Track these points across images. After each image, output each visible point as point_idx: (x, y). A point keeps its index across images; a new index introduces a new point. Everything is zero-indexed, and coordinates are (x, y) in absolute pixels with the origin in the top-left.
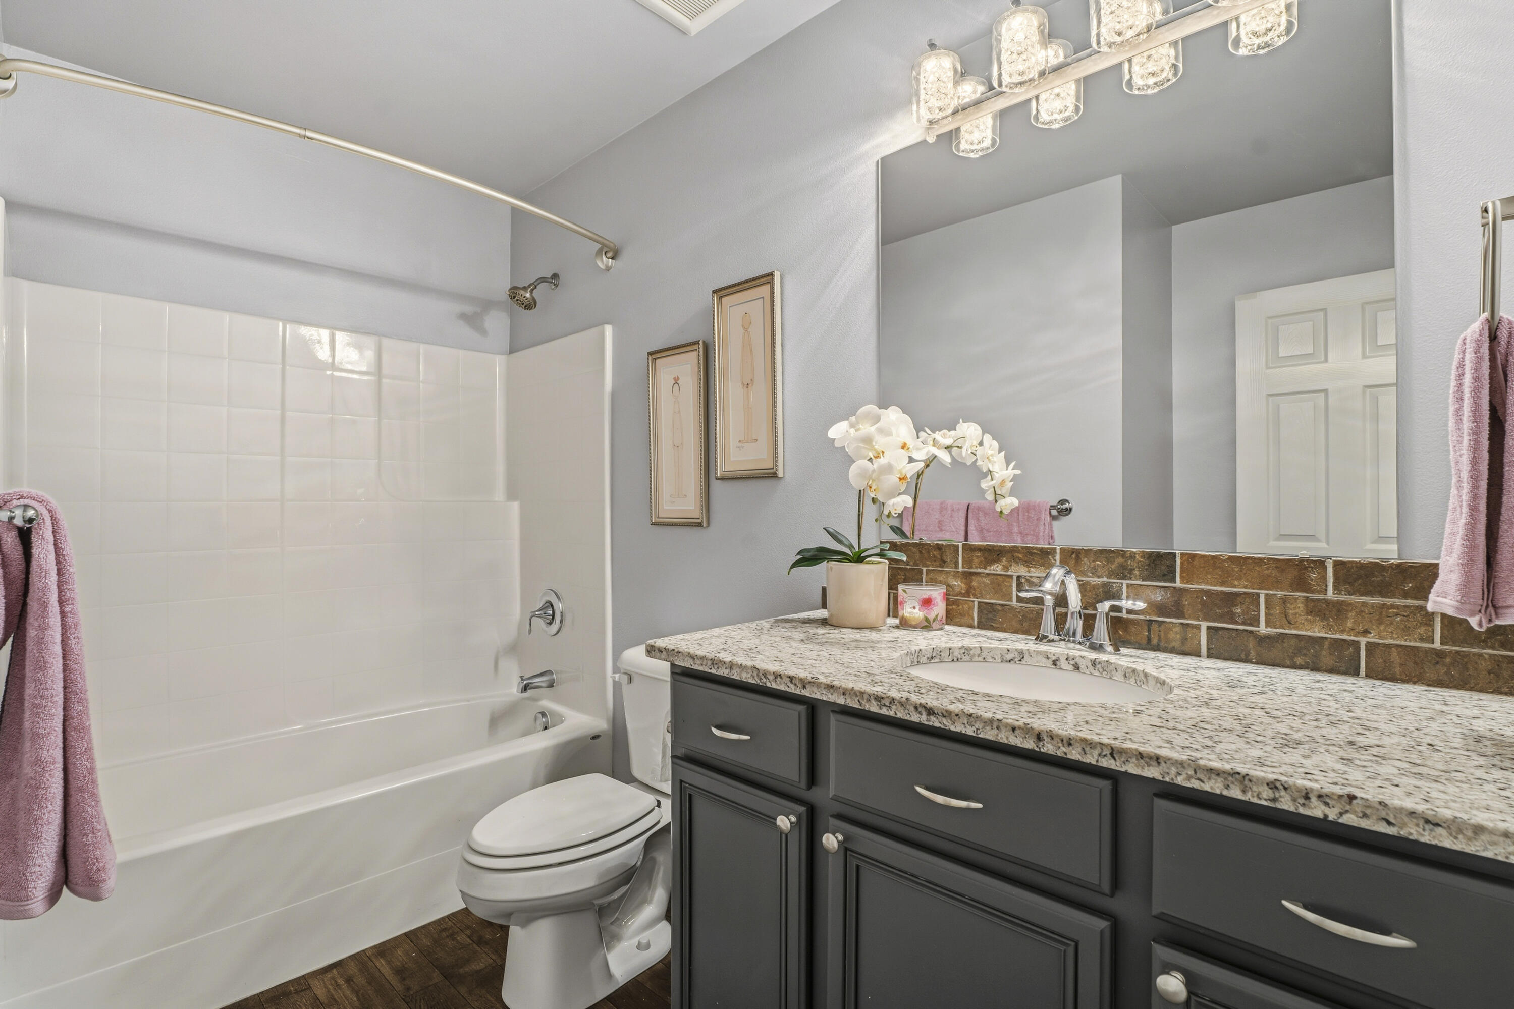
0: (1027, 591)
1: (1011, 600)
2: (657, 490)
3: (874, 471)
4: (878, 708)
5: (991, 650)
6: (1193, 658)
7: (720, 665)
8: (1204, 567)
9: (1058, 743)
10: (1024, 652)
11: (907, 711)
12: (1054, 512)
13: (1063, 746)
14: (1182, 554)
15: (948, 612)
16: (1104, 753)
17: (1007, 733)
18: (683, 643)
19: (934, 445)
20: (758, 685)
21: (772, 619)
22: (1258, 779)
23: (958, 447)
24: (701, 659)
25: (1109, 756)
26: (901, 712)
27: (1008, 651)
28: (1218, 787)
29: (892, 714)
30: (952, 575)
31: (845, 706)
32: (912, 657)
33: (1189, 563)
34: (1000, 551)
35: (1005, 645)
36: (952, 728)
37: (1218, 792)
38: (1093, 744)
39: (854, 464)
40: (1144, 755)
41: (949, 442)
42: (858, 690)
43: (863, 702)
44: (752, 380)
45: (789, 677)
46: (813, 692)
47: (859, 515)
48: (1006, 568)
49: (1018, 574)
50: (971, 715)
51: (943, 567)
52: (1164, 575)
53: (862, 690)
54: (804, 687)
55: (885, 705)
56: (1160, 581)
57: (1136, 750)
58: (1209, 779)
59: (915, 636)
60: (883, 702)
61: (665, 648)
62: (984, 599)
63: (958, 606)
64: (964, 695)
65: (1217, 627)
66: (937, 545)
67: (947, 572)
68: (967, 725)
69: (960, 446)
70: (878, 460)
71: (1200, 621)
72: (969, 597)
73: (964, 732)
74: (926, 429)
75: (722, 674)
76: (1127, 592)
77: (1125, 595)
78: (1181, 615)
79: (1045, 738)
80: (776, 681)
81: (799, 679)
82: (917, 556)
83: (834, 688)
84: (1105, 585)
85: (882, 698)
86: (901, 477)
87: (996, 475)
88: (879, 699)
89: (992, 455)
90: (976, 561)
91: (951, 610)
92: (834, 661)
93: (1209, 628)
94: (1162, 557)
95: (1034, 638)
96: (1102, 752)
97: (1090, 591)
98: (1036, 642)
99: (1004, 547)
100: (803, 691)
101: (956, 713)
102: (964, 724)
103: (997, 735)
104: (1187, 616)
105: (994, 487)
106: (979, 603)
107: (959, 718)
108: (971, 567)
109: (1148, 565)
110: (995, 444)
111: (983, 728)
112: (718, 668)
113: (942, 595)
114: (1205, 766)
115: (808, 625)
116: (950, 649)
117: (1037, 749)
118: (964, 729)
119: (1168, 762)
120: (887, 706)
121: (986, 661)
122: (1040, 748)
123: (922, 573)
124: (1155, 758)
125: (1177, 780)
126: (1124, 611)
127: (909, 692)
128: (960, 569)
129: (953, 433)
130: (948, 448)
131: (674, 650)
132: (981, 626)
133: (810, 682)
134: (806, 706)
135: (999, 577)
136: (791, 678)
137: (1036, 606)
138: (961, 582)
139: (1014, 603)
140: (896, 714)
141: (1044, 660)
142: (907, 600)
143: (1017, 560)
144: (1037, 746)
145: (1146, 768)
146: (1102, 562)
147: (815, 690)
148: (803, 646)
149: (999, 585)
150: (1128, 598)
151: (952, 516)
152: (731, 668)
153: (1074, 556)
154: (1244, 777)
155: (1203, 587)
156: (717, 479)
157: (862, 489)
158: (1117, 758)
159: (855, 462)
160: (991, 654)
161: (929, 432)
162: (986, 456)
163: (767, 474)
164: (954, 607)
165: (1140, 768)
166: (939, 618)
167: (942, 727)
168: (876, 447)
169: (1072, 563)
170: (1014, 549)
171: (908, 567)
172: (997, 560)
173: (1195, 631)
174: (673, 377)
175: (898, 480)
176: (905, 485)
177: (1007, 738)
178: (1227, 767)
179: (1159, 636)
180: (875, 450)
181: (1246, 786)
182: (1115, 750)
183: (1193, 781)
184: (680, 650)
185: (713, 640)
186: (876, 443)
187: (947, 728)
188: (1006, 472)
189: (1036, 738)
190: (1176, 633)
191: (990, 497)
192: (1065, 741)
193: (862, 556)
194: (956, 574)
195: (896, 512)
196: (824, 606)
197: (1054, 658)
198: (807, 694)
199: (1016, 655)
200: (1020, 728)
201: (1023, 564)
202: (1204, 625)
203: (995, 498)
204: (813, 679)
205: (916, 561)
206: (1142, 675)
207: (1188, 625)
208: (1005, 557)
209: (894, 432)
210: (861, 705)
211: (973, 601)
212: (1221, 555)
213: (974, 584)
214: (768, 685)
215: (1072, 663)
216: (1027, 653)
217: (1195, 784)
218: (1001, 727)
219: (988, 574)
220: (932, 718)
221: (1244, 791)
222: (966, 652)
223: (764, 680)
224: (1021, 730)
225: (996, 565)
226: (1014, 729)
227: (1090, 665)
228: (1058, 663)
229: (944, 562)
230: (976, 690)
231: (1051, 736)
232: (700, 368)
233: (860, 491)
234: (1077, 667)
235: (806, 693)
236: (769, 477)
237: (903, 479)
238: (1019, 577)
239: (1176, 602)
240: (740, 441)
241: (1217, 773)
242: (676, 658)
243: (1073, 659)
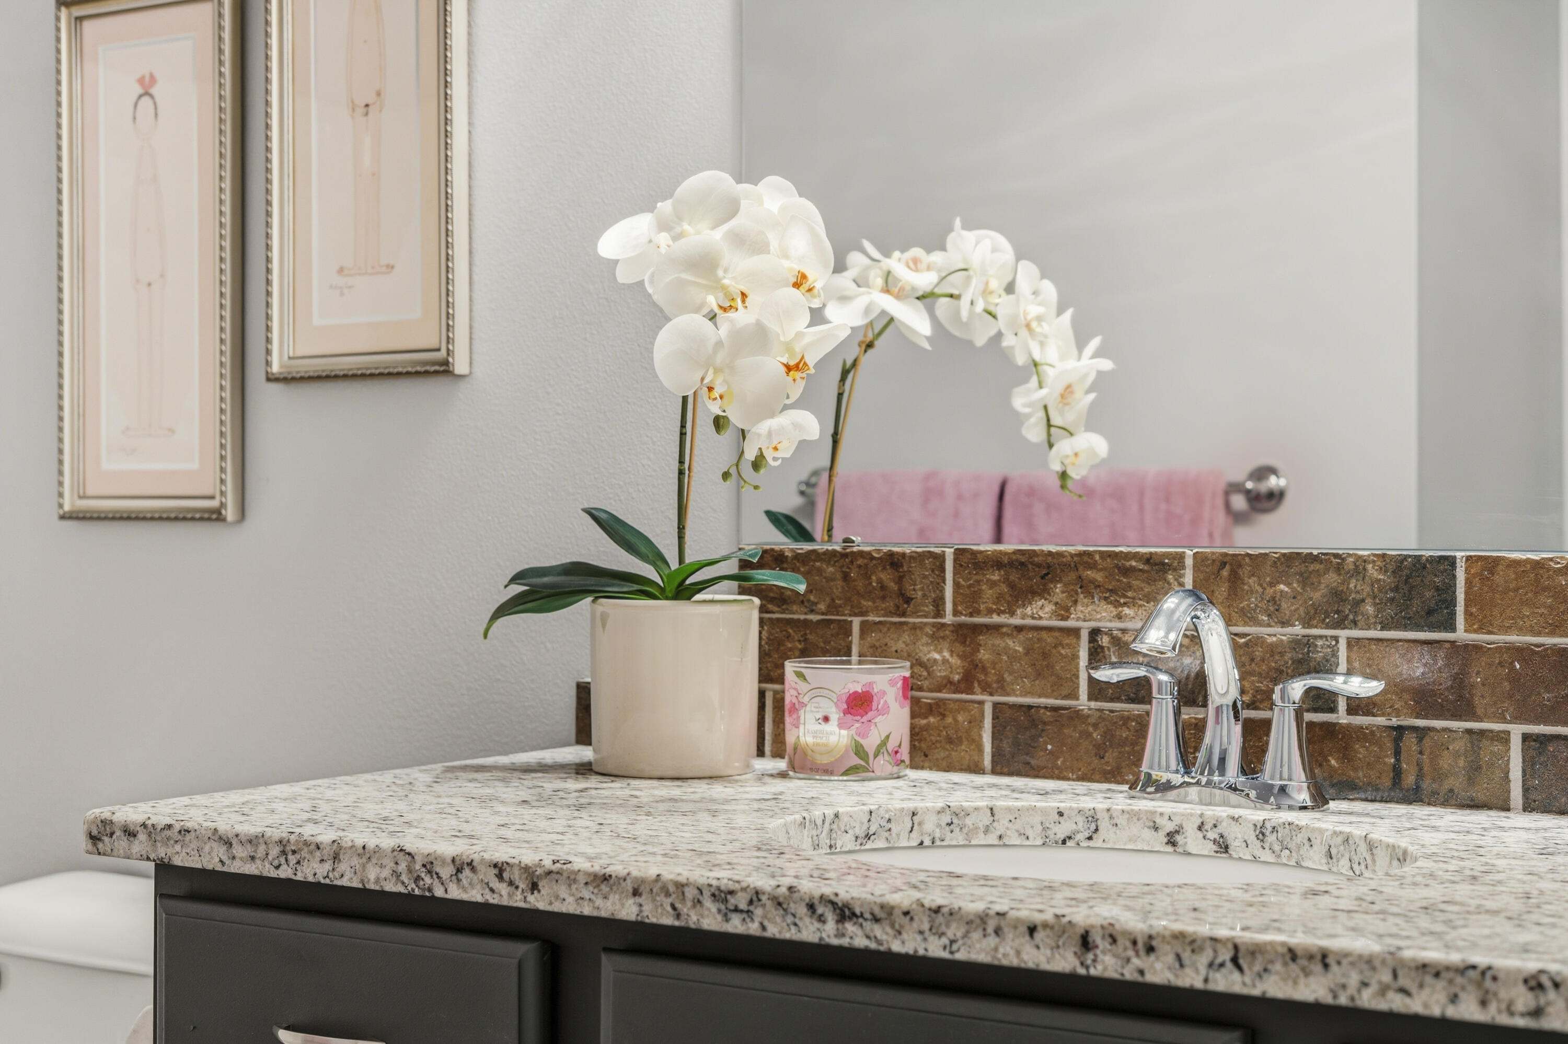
0: (1113, 665)
1: (1074, 695)
2: (80, 415)
3: (719, 344)
4: (719, 918)
5: (1016, 814)
6: (1493, 813)
7: (304, 853)
8: (1516, 590)
9: (1125, 949)
10: (1099, 816)
11: (790, 919)
12: (1239, 502)
13: (1137, 955)
14: (1468, 558)
15: (916, 734)
16: (1219, 960)
17: (1017, 941)
18: (193, 812)
19: (887, 290)
20: (410, 896)
21: (439, 767)
22: (1509, 972)
23: (951, 296)
24: (250, 842)
25: (1229, 965)
26: (776, 923)
27: (1061, 814)
28: (1437, 1002)
29: (753, 928)
30: (927, 635)
31: (639, 927)
32: (814, 833)
33: (1483, 579)
34: (1049, 567)
35: (1053, 803)
36: (896, 947)
37: (1436, 1012)
38: (1199, 943)
39: (669, 326)
40: (1299, 953)
41: (925, 281)
42: (671, 880)
43: (684, 909)
44: (379, 94)
45: (495, 866)
46: (557, 897)
47: (681, 473)
48: (1063, 612)
49: (1093, 624)
50: (937, 910)
51: (904, 614)
52: (1430, 613)
53: (682, 879)
54: (534, 887)
55: (736, 910)
56: (1418, 627)
57: (1283, 944)
58: (1421, 986)
59: (827, 791)
60: (732, 900)
61: (144, 825)
62: (1008, 695)
63: (943, 716)
64: (928, 879)
65: (1544, 735)
66: (891, 554)
67: (915, 627)
68: (927, 933)
69: (955, 292)
70: (731, 315)
71: (1510, 722)
72: (970, 691)
73: (921, 952)
74: (867, 245)
75: (311, 879)
76: (1348, 657)
77: (1343, 667)
78: (1463, 710)
79: (1099, 941)
80: (459, 880)
81: (521, 868)
82: (838, 587)
83: (612, 881)
84: (1296, 643)
85: (731, 892)
86: (792, 363)
87: (1050, 373)
88: (721, 895)
89: (1039, 319)
90: (989, 593)
91: (926, 728)
92: (610, 834)
93: (1526, 737)
94: (1424, 567)
95: (1125, 787)
96: (1215, 957)
97: (1263, 660)
98: (1132, 793)
99: (1060, 554)
100: (531, 898)
101: (905, 909)
102: (921, 932)
103: (996, 949)
104: (1480, 711)
105: (1046, 407)
106: (996, 705)
107: (912, 919)
108: (977, 612)
109: (1396, 589)
110: (1049, 289)
111: (966, 935)
112: (298, 863)
113: (900, 684)
114: (1413, 960)
115: (540, 775)
116: (914, 814)
117: (1082, 971)
118: (923, 945)
119: (1345, 962)
120: (742, 911)
121: (1005, 845)
122: (1087, 968)
123: (848, 633)
124: (1319, 957)
125: (1361, 998)
126: (1342, 705)
127: (796, 877)
128: (949, 618)
129: (937, 257)
130: (927, 298)
131: (169, 827)
132: (1002, 766)
133: (550, 873)
134: (539, 942)
135: (1044, 634)
136: (500, 869)
137: (1132, 706)
138: (952, 652)
139: (1083, 702)
140: (764, 928)
141: (1148, 834)
142: (806, 699)
143: (1087, 588)
144: (1082, 964)
145: (1302, 980)
146: (1288, 584)
147: (563, 891)
148: (527, 813)
149: (1045, 655)
150: (1349, 673)
151: (956, 515)
152: (336, 858)
153: (1225, 573)
154: (1483, 973)
155: (1514, 638)
156: (271, 379)
157: (690, 393)
158: (1245, 966)
159: (668, 320)
160: (1018, 825)
161: (875, 254)
162: (1024, 322)
163: (425, 363)
164: (932, 719)
165: (1290, 982)
166: (891, 745)
167: (873, 946)
168: (726, 282)
169: (1222, 590)
170: (1085, 560)
171: (814, 618)
172: (1041, 592)
173: (1497, 747)
174: (138, 76)
175: (784, 369)
176: (801, 384)
177: (1018, 953)
178: (1455, 958)
179: (1420, 766)
180: (724, 288)
181: (1487, 992)
182: (1242, 949)
183: (1391, 995)
184: (189, 825)
185: (279, 806)
186: (726, 271)
187: (882, 948)
188: (1071, 364)
189: (1080, 943)
190: (1457, 755)
191: (1034, 433)
192: (1140, 944)
193: (688, 582)
194: (938, 633)
195: (777, 454)
196: (583, 735)
197: (1170, 827)
198: (542, 906)
199: (1081, 824)
200: (1045, 925)
201: (1106, 599)
202: (1517, 731)
203: (1049, 435)
204: (558, 865)
205: (833, 600)
206: (1363, 848)
207: (1482, 733)
208: (1060, 581)
209: (774, 245)
210: (678, 916)
211: (981, 703)
212: (1551, 559)
213: (984, 655)
214: (439, 892)
215: (1212, 835)
216: (1106, 816)
217: (1396, 1003)
218: (1006, 929)
219: (1019, 629)
220: (850, 927)
221: (1484, 1003)
222: (955, 821)
223: (428, 880)
224: (1048, 931)
225: (1040, 603)
226: (1032, 930)
227: (1251, 837)
228: (1178, 838)
229: (908, 600)
230: (959, 871)
231: (1111, 936)
232: (221, 51)
233: (685, 399)
234: (1223, 847)
235: (539, 902)
236: (427, 373)
237: (797, 367)
238: (1094, 633)
239: (1455, 677)
240: (341, 270)
241: (1435, 971)
242: (178, 847)
243: (1215, 826)
